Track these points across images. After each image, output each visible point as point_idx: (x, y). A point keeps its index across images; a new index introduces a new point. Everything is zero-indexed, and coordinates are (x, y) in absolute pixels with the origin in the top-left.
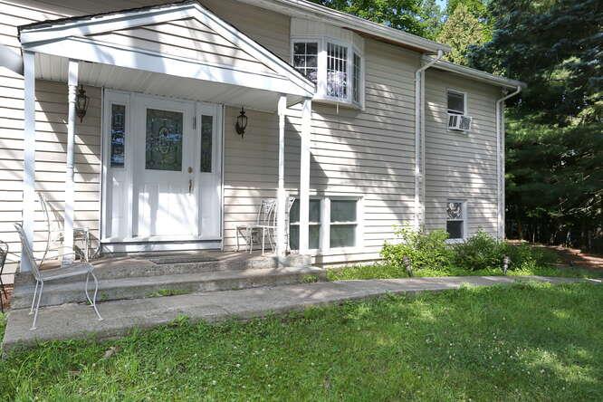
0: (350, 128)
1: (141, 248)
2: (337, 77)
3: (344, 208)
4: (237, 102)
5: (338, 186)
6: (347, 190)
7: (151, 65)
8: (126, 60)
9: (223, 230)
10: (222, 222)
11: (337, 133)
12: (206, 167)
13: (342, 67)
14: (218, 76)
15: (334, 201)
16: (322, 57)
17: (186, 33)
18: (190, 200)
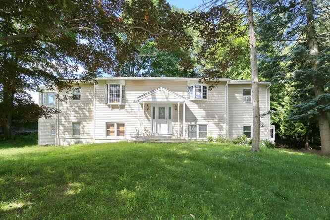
0: (204, 106)
1: (157, 135)
2: (198, 93)
3: (203, 127)
4: (174, 103)
5: (201, 121)
6: (204, 122)
7: (154, 100)
8: (151, 100)
9: (173, 132)
10: (173, 130)
11: (200, 107)
12: (170, 118)
13: (200, 90)
14: (166, 100)
15: (200, 125)
16: (194, 89)
17: (160, 93)
18: (167, 125)
